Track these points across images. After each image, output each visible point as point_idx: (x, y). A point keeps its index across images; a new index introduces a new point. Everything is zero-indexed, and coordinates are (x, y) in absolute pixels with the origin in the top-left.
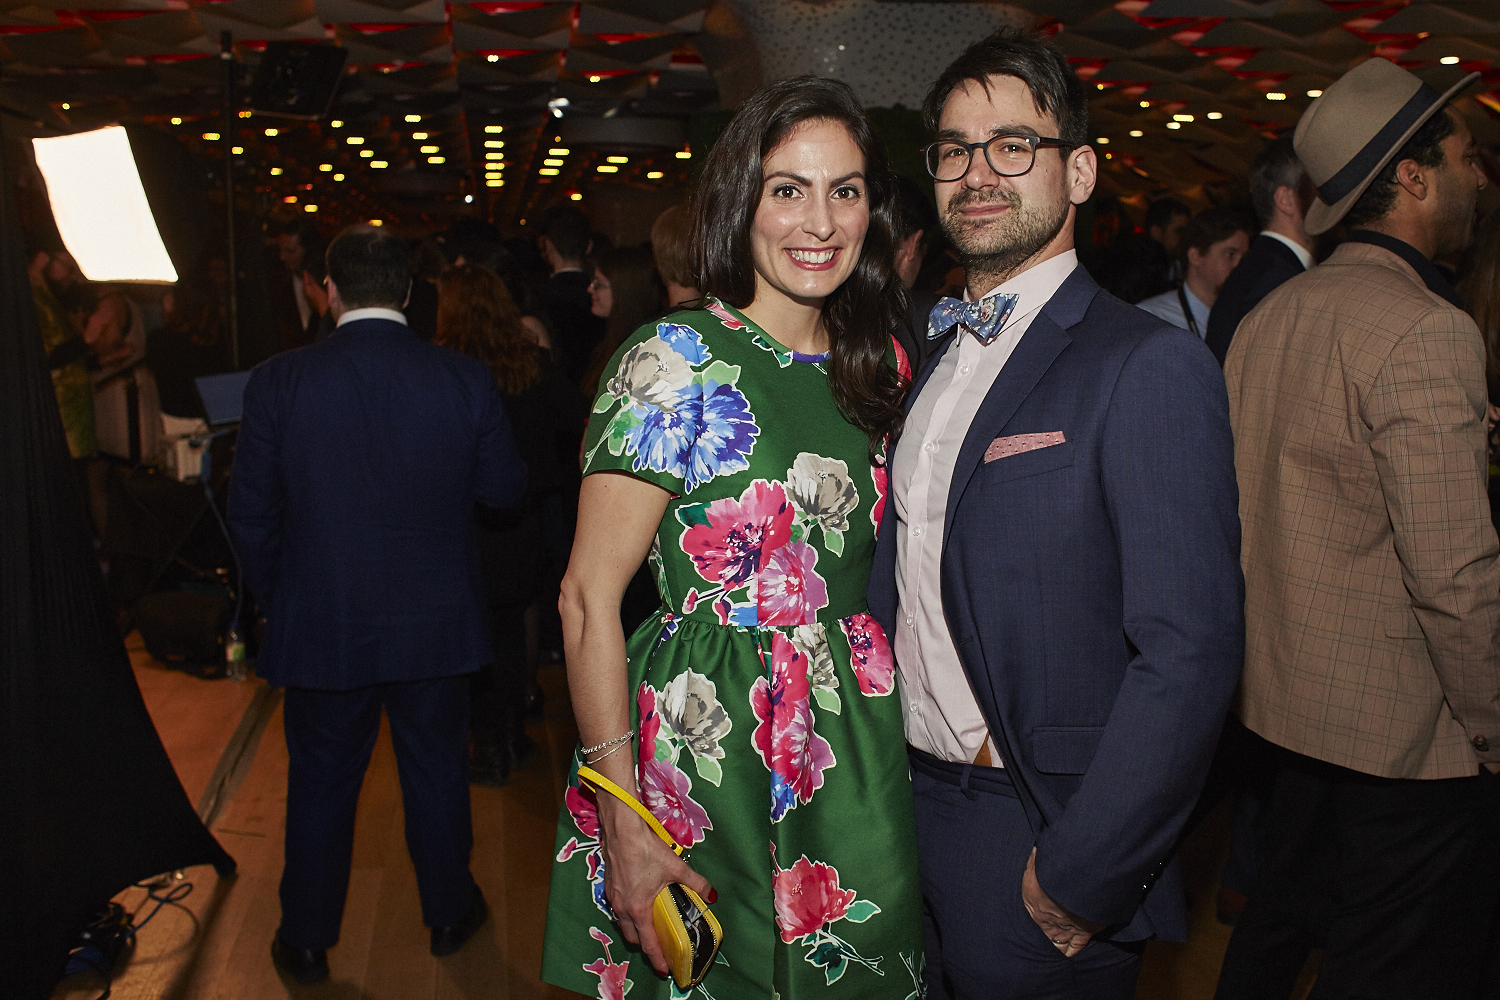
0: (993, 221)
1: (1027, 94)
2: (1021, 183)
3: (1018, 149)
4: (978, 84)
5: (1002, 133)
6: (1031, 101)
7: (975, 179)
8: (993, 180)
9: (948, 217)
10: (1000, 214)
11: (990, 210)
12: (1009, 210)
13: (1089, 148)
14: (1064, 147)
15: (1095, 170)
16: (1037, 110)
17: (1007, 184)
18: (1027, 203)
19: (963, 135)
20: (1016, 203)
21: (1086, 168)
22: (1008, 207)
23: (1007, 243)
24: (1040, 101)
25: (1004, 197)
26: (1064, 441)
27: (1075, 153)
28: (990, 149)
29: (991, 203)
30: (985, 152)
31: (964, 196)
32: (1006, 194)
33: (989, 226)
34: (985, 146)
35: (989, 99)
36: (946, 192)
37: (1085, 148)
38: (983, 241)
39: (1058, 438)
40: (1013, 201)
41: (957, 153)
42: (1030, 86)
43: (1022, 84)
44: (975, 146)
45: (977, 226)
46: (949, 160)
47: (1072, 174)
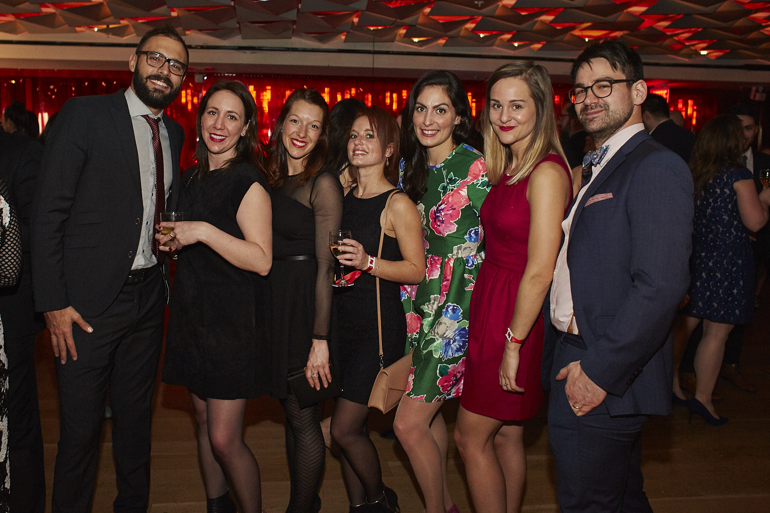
0: (597, 117)
1: (608, 64)
2: (609, 100)
3: (605, 86)
4: (587, 64)
5: (598, 81)
6: (610, 67)
7: (588, 101)
8: (596, 101)
9: (581, 117)
10: (600, 114)
11: (596, 113)
12: (604, 111)
13: (643, 81)
14: (630, 82)
15: (646, 89)
16: (613, 69)
17: (602, 102)
18: (612, 108)
19: (583, 85)
20: (607, 108)
21: (642, 89)
22: (602, 111)
23: (604, 125)
24: (614, 66)
25: (601, 107)
26: (612, 197)
27: (635, 84)
28: (594, 88)
29: (596, 110)
30: (592, 89)
31: (586, 108)
32: (602, 105)
33: (596, 119)
34: (591, 87)
35: (591, 68)
36: (578, 108)
37: (640, 81)
38: (594, 126)
39: (610, 195)
40: (606, 107)
41: (582, 91)
42: (609, 61)
43: (605, 60)
44: (588, 87)
45: (591, 120)
46: (579, 95)
47: (634, 93)
